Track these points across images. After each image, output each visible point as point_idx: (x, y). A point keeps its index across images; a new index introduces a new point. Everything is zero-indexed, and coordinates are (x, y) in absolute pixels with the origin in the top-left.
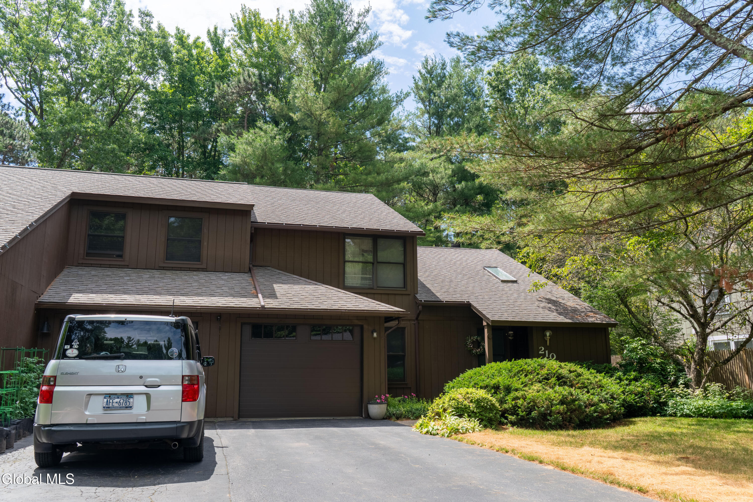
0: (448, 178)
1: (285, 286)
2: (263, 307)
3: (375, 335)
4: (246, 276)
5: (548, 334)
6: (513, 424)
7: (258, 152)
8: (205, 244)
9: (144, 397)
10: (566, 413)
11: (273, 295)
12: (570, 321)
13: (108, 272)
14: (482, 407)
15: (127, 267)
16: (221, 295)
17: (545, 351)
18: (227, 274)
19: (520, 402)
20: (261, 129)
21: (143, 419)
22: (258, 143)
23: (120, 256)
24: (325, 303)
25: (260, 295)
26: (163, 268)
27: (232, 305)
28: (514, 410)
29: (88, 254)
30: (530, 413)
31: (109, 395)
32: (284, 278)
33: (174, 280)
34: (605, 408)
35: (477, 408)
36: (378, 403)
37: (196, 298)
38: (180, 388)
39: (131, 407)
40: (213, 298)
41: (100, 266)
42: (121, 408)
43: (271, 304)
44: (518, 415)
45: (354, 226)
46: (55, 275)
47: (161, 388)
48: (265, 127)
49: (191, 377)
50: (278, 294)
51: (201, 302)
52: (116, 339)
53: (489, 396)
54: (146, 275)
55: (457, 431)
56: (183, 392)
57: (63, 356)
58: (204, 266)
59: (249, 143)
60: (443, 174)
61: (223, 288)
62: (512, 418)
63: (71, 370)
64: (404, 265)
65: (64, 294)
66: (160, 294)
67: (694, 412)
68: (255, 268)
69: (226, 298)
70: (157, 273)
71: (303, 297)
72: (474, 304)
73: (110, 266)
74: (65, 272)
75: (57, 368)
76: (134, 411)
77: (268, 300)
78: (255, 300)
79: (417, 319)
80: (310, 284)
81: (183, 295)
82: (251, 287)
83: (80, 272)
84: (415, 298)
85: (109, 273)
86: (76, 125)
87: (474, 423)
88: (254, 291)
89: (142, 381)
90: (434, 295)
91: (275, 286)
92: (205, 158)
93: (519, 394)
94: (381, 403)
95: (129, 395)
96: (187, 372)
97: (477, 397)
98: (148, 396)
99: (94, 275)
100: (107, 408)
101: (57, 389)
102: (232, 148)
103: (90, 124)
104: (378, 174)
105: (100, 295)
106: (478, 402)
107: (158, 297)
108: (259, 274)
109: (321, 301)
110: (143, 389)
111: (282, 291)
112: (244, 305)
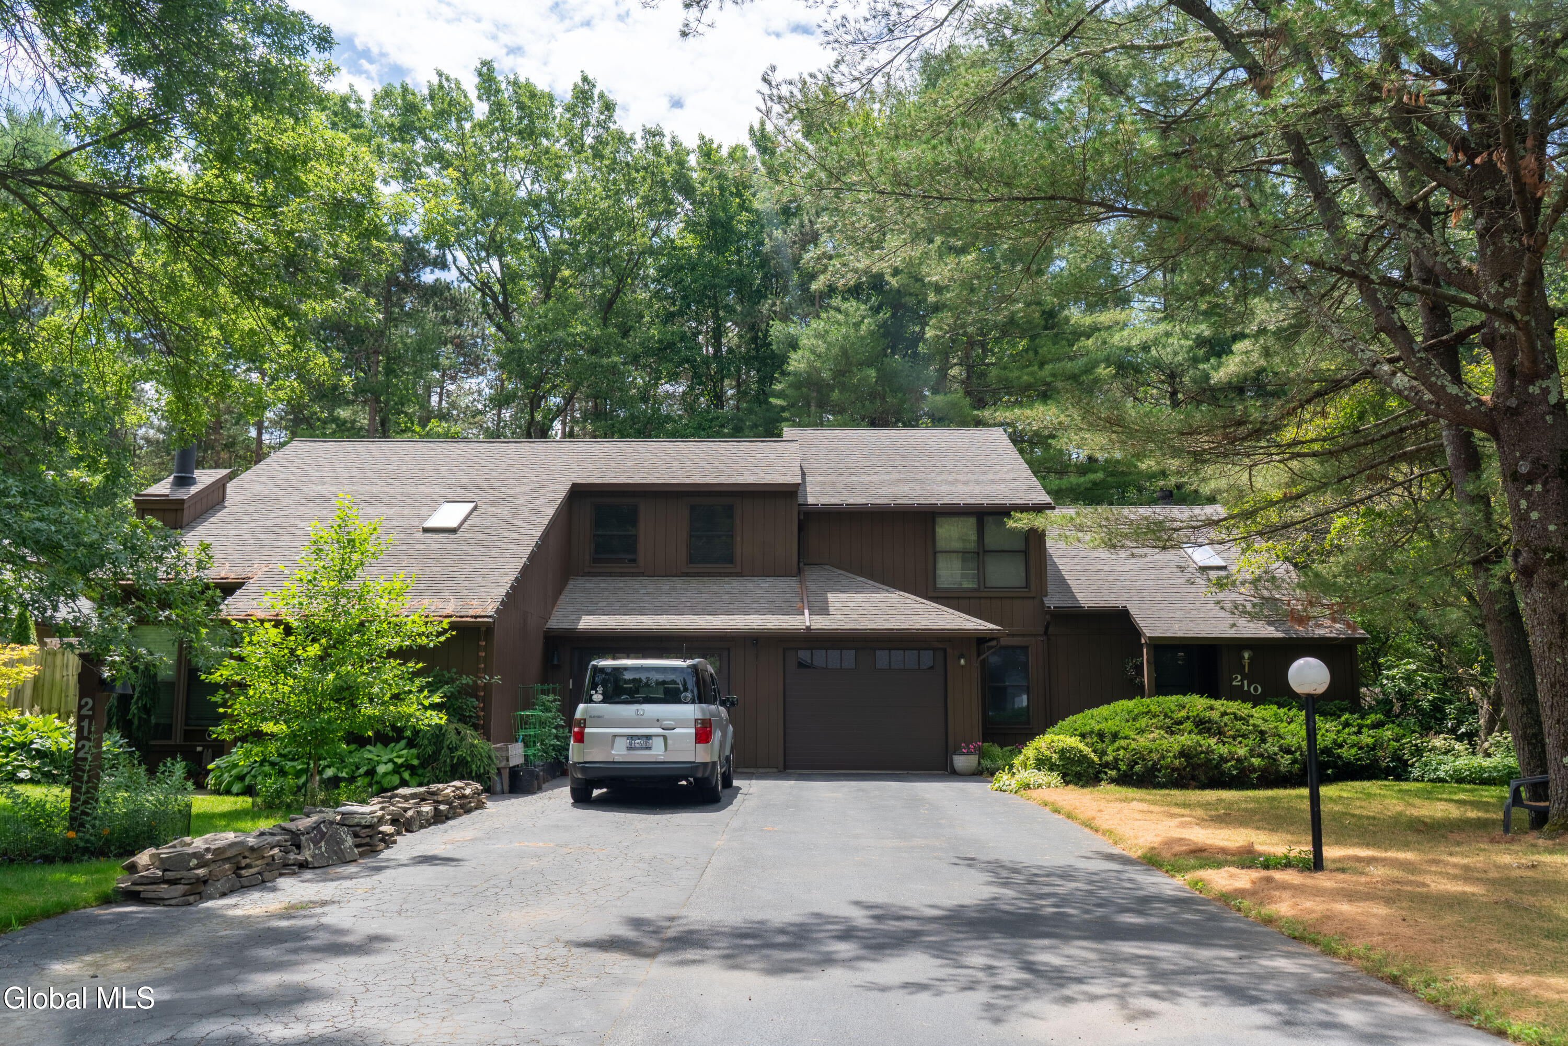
0: (1188, 352)
1: (843, 596)
2: (808, 628)
3: (962, 662)
4: (793, 582)
5: (1246, 655)
6: (1112, 781)
7: (835, 350)
8: (739, 539)
9: (661, 739)
10: (1185, 768)
11: (824, 610)
12: (1280, 635)
13: (620, 583)
14: (1069, 758)
15: (642, 574)
16: (758, 612)
17: (1242, 680)
18: (768, 579)
19: (1122, 752)
20: (838, 310)
21: (661, 758)
22: (836, 335)
23: (634, 561)
24: (892, 620)
25: (806, 612)
26: (687, 575)
27: (769, 626)
28: (1115, 765)
29: (595, 561)
30: (1133, 767)
31: (632, 737)
32: (844, 582)
33: (700, 591)
34: (1256, 764)
35: (1060, 759)
36: (964, 754)
37: (726, 618)
38: (693, 731)
39: (650, 748)
40: (747, 617)
41: (610, 574)
42: (642, 749)
43: (820, 623)
44: (1119, 770)
45: (947, 501)
46: (559, 591)
47: (677, 731)
48: (845, 306)
49: (703, 721)
50: (831, 609)
51: (732, 623)
52: (634, 680)
53: (1081, 746)
54: (666, 584)
55: (1027, 786)
56: (696, 734)
57: (590, 701)
58: (738, 570)
59: (820, 336)
60: (1176, 346)
61: (762, 601)
62: (1113, 773)
63: (596, 714)
64: (1026, 553)
65: (573, 617)
66: (681, 613)
67: (1450, 776)
68: (806, 568)
69: (763, 617)
70: (678, 582)
71: (864, 612)
72: (1133, 611)
73: (623, 575)
74: (570, 585)
75: (585, 711)
76: (654, 751)
77: (817, 618)
78: (800, 617)
79: (1046, 633)
80: (878, 590)
81: (709, 614)
82: (798, 599)
83: (588, 585)
84: (1043, 603)
85: (621, 585)
86: (561, 334)
87: (1055, 778)
88: (800, 604)
89: (658, 724)
90: (1073, 596)
91: (830, 596)
92: (757, 349)
93: (1123, 743)
94: (968, 754)
95: (648, 737)
96: (699, 716)
97: (1061, 745)
98: (665, 738)
99: (604, 589)
100: (630, 748)
101: (587, 730)
102: (794, 345)
103: (580, 328)
104: (1042, 365)
105: (613, 617)
106: (1062, 752)
107: (679, 617)
108: (813, 577)
109: (887, 617)
110: (660, 731)
111: (838, 604)
112: (785, 626)
